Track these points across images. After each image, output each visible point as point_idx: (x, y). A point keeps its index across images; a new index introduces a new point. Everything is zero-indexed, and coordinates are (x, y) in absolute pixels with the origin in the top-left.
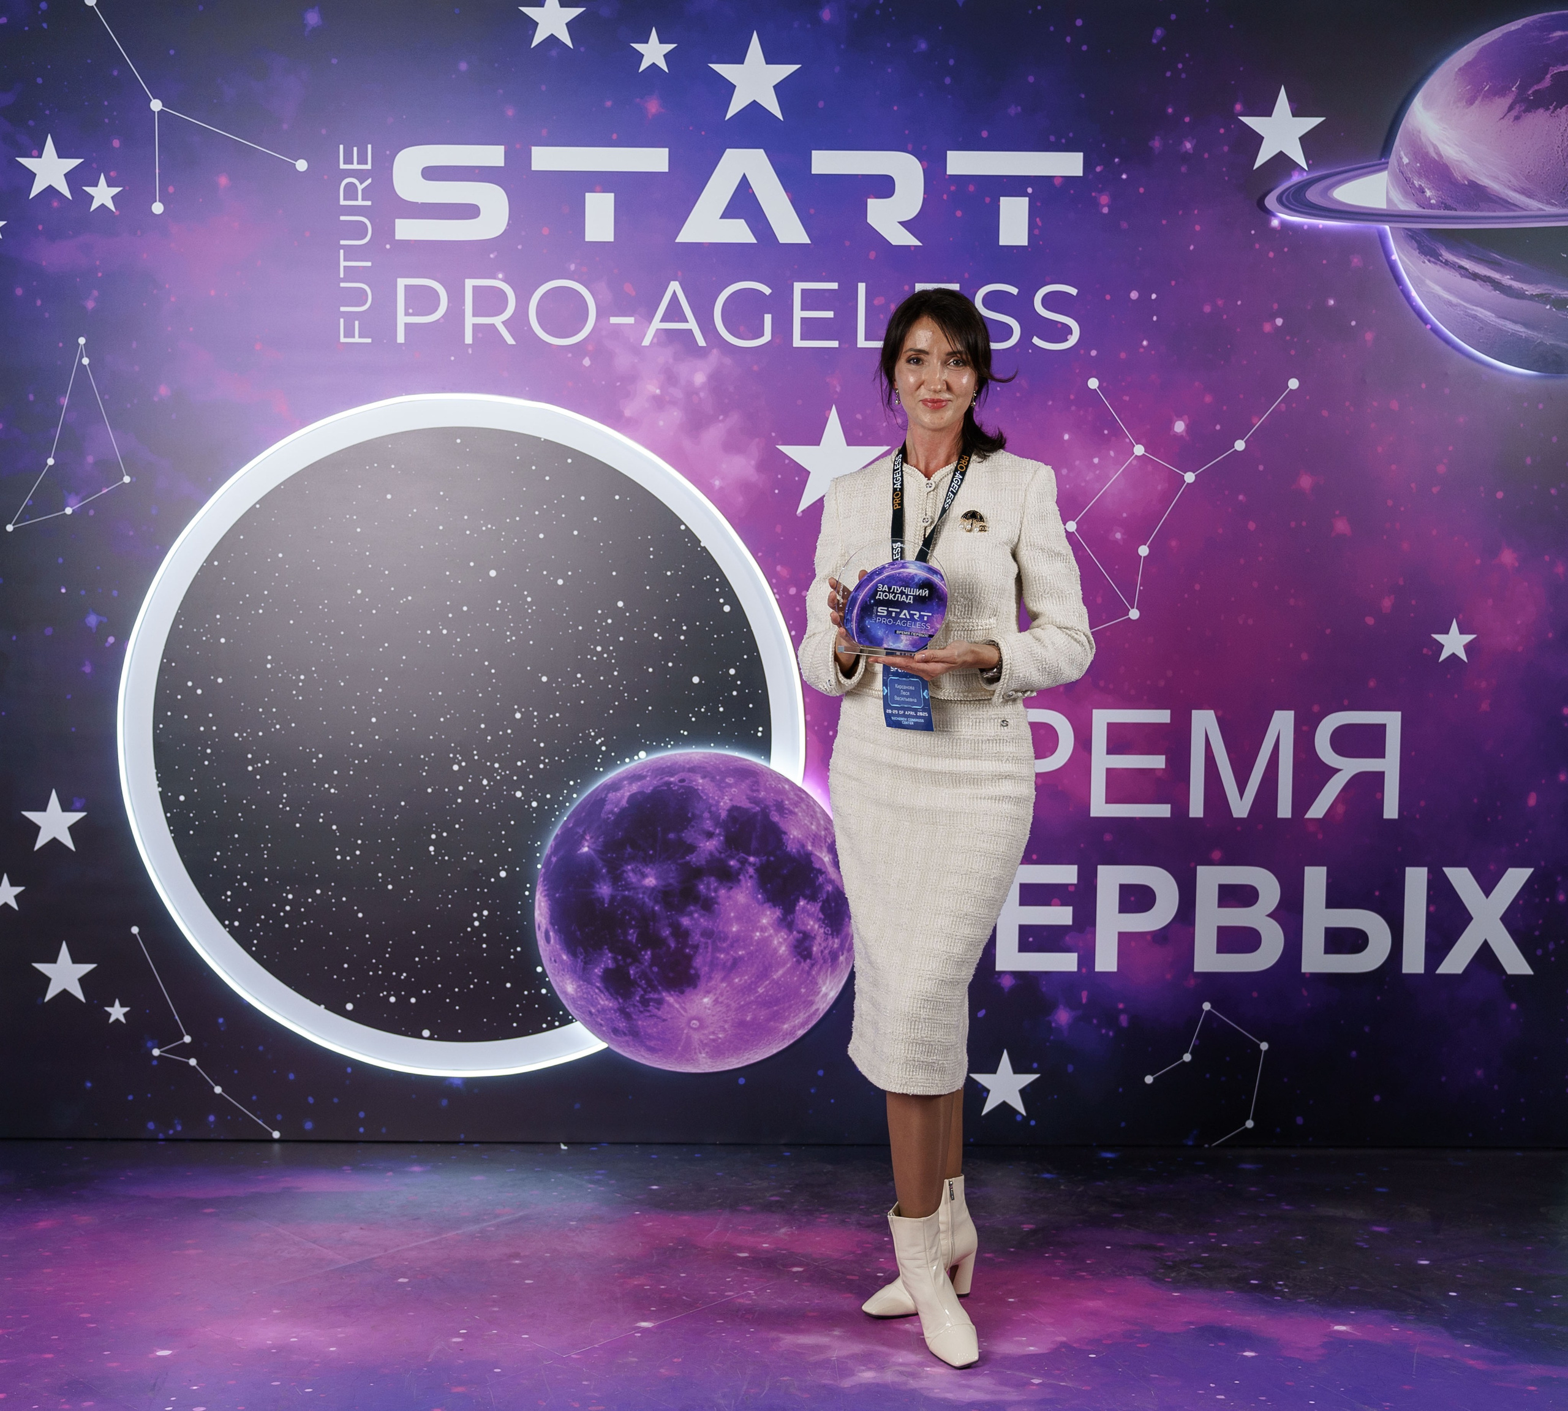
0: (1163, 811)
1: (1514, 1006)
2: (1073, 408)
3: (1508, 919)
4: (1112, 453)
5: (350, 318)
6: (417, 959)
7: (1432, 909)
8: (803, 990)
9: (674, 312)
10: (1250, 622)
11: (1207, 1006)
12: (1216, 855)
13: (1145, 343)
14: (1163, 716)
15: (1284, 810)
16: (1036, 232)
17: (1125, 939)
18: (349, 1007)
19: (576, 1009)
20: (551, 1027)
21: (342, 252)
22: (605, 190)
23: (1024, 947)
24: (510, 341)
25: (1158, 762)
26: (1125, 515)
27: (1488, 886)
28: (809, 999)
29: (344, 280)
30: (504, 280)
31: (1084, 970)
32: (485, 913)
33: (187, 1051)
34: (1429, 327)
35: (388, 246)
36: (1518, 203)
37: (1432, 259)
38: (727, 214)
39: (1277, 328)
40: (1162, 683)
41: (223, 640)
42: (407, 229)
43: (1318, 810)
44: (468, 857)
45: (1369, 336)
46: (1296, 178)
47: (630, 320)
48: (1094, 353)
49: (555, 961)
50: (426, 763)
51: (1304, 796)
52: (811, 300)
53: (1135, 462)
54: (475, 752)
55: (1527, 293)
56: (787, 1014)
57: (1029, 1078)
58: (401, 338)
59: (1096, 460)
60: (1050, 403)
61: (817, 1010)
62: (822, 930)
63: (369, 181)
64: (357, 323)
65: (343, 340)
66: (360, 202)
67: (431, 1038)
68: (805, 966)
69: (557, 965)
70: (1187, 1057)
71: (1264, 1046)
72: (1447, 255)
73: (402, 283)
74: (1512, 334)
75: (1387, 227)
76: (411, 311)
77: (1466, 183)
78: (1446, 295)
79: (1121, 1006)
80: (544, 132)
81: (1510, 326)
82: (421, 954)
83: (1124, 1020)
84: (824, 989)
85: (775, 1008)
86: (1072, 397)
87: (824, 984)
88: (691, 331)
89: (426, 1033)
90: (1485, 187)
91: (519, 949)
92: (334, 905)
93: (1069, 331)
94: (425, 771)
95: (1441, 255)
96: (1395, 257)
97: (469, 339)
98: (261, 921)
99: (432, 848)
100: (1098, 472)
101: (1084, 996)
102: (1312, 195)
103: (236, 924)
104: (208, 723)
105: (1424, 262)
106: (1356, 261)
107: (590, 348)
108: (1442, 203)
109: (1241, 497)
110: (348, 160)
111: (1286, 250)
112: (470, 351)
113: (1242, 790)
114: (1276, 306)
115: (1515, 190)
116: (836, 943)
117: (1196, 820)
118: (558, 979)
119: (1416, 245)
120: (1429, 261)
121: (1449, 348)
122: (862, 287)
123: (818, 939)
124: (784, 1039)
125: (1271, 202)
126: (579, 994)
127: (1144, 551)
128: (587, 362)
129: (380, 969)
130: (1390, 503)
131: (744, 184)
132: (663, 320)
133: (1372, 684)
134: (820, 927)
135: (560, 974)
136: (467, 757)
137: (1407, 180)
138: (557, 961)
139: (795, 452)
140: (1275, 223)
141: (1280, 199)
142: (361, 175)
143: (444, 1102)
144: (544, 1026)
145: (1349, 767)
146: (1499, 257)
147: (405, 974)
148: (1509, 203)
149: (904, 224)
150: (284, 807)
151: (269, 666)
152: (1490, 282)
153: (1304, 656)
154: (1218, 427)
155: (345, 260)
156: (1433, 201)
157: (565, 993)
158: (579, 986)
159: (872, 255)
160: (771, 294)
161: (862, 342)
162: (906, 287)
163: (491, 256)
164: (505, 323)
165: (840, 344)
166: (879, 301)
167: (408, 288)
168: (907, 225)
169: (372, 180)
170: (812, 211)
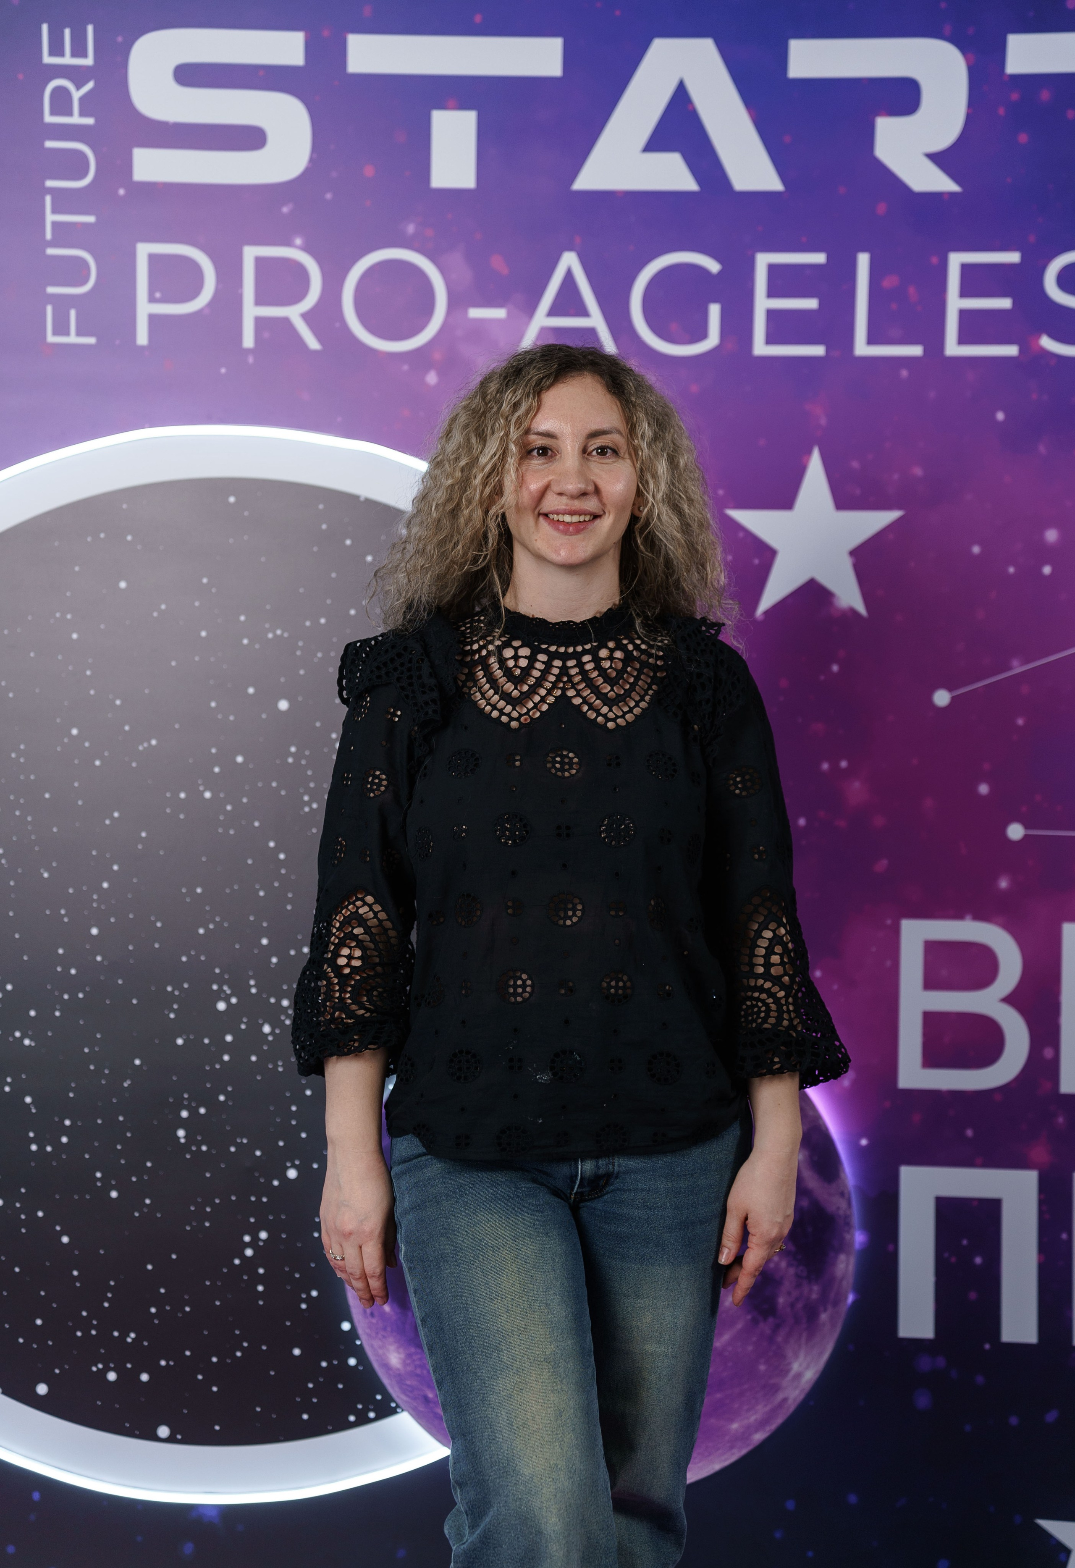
5: (62, 304)
6: (153, 1310)
8: (762, 1367)
9: (568, 301)
18: (42, 1389)
19: (404, 1392)
20: (363, 1420)
21: (48, 199)
22: (463, 106)
24: (313, 343)
28: (772, 1381)
29: (54, 244)
30: (306, 248)
32: (263, 1235)
35: (122, 192)
38: (655, 144)
42: (151, 165)
44: (239, 1146)
47: (499, 313)
49: (372, 1315)
50: (176, 999)
52: (782, 281)
54: (252, 982)
56: (736, 1406)
58: (142, 338)
61: (785, 1400)
62: (792, 1271)
63: (90, 85)
64: (73, 313)
65: (51, 338)
66: (76, 119)
67: (171, 1440)
68: (765, 1327)
69: (374, 1321)
73: (144, 250)
76: (158, 295)
80: (367, 11)
82: (159, 1302)
84: (796, 1367)
85: (718, 1396)
87: (796, 1356)
88: (591, 331)
89: (163, 1431)
91: (314, 1293)
92: (23, 1223)
94: (174, 1011)
97: (248, 341)
99: (181, 1133)
107: (437, 356)
110: (57, 49)
112: (251, 360)
116: (814, 1292)
118: (376, 1343)
122: (863, 260)
123: (787, 1285)
124: (731, 1448)
126: (409, 1369)
128: (432, 378)
129: (94, 1327)
131: (681, 97)
132: (552, 312)
134: (789, 1265)
135: (380, 1336)
136: (240, 989)
138: (376, 1314)
139: (754, 520)
142: (77, 75)
143: (188, 1548)
144: (352, 1418)
147: (133, 1335)
149: (934, 157)
155: (53, 212)
157: (386, 1366)
158: (409, 1356)
159: (881, 208)
160: (720, 273)
161: (862, 348)
162: (935, 260)
163: (285, 210)
164: (305, 316)
165: (827, 351)
166: (890, 282)
167: (153, 259)
168: (938, 159)
169: (96, 83)
170: (787, 139)
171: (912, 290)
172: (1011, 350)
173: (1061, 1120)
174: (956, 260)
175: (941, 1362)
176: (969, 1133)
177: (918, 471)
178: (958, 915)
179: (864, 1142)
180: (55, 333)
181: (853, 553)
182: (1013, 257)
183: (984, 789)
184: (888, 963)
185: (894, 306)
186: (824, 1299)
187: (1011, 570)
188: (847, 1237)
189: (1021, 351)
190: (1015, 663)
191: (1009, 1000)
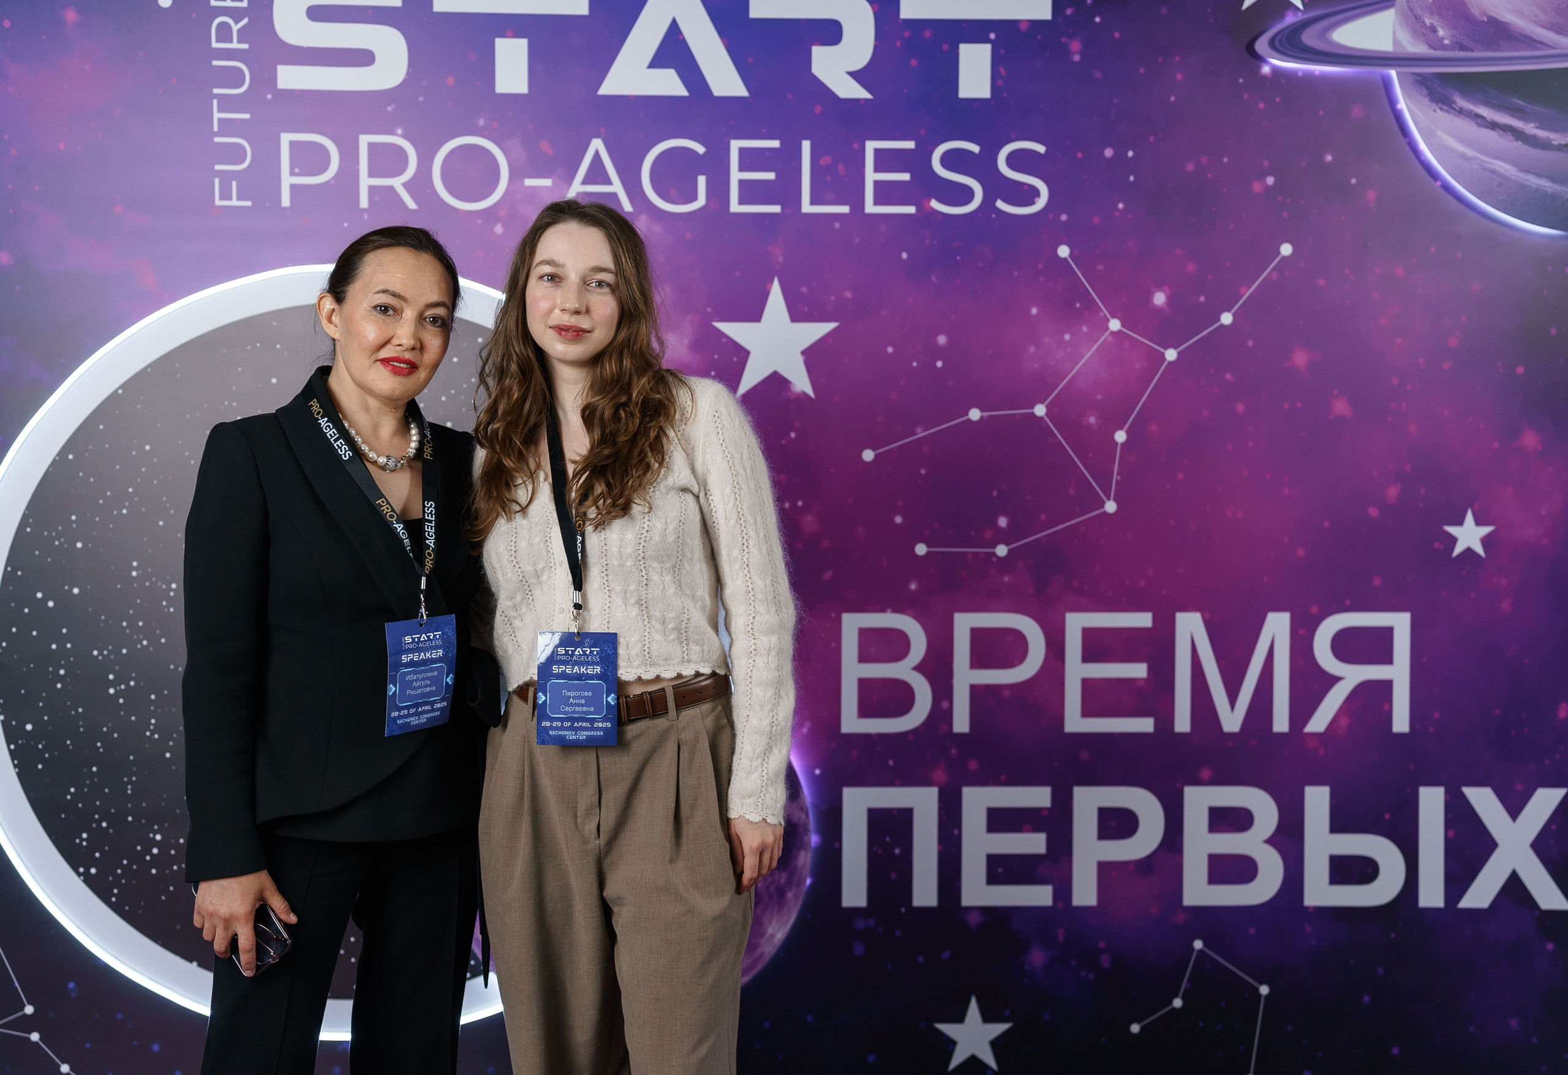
0: (1145, 725)
1: (1550, 946)
2: (1042, 279)
3: (1540, 846)
4: (1085, 329)
5: (226, 177)
7: (1451, 834)
9: (597, 173)
10: (1240, 514)
11: (1198, 944)
12: (1206, 774)
13: (1121, 206)
14: (1143, 620)
15: (1281, 723)
16: (1000, 83)
17: (1105, 869)
21: (215, 102)
22: (517, 36)
23: (993, 879)
24: (411, 204)
25: (1138, 671)
26: (1099, 397)
27: (1514, 809)
28: (756, 940)
29: (219, 134)
30: (405, 136)
31: (1060, 905)
33: (28, 1024)
34: (1439, 183)
35: (269, 96)
36: (1545, 40)
37: (1445, 107)
38: (658, 61)
39: (1268, 189)
40: (1142, 583)
41: (79, 545)
42: (290, 77)
43: (1318, 723)
45: (1371, 195)
46: (1290, 19)
47: (547, 182)
48: (1064, 217)
51: (1303, 708)
52: (749, 160)
53: (1110, 339)
55: (1554, 142)
57: (1000, 1028)
58: (286, 201)
59: (1067, 337)
60: (1016, 273)
61: (762, 954)
63: (245, 21)
64: (234, 184)
65: (218, 202)
66: (235, 45)
70: (1178, 1003)
71: (1264, 990)
72: (1462, 103)
73: (286, 138)
74: (1537, 190)
75: (1393, 73)
76: (297, 170)
77: (1485, 19)
78: (1460, 147)
79: (1102, 945)
81: (1533, 181)
83: (1105, 961)
84: (770, 930)
86: (1040, 267)
87: (770, 923)
88: (614, 195)
90: (1507, 23)
93: (1036, 193)
95: (1455, 103)
96: (1402, 105)
97: (364, 203)
98: (122, 867)
100: (1069, 350)
101: (1061, 935)
102: (1309, 38)
103: (93, 871)
104: (61, 640)
105: (1435, 111)
106: (1357, 111)
107: (502, 213)
108: (1457, 43)
109: (1228, 376)
111: (1278, 100)
112: (366, 217)
113: (1233, 700)
114: (1266, 163)
115: (1542, 26)
117: (1183, 735)
119: (1425, 92)
120: (1441, 109)
121: (1461, 207)
122: (806, 145)
125: (1261, 46)
127: (1120, 436)
128: (499, 229)
130: (1395, 381)
131: (674, 32)
132: (585, 182)
133: (1377, 582)
137: (1418, 18)
139: (732, 330)
140: (1266, 70)
141: (1272, 43)
142: (236, 14)
143: (337, 1070)
145: (1353, 675)
146: (1521, 103)
148: (1535, 40)
149: (852, 74)
150: (153, 733)
151: (134, 574)
152: (1510, 131)
153: (1301, 552)
154: (1202, 299)
155: (219, 111)
156: (1446, 42)
159: (818, 109)
160: (705, 154)
161: (807, 207)
162: (856, 146)
163: (389, 109)
164: (405, 185)
165: (782, 209)
166: (825, 161)
167: (293, 144)
168: (857, 76)
169: (249, 20)
170: (750, 60)
171: (840, 167)
172: (911, 210)
173: (953, 751)
174: (871, 146)
175: (871, 922)
176: (891, 763)
177: (848, 295)
178: (882, 610)
179: (817, 772)
180: (221, 198)
181: (803, 353)
182: (910, 145)
183: (898, 520)
184: (833, 645)
185: (829, 178)
186: (790, 883)
187: (915, 364)
188: (806, 838)
189: (917, 210)
190: (919, 430)
191: (918, 668)
